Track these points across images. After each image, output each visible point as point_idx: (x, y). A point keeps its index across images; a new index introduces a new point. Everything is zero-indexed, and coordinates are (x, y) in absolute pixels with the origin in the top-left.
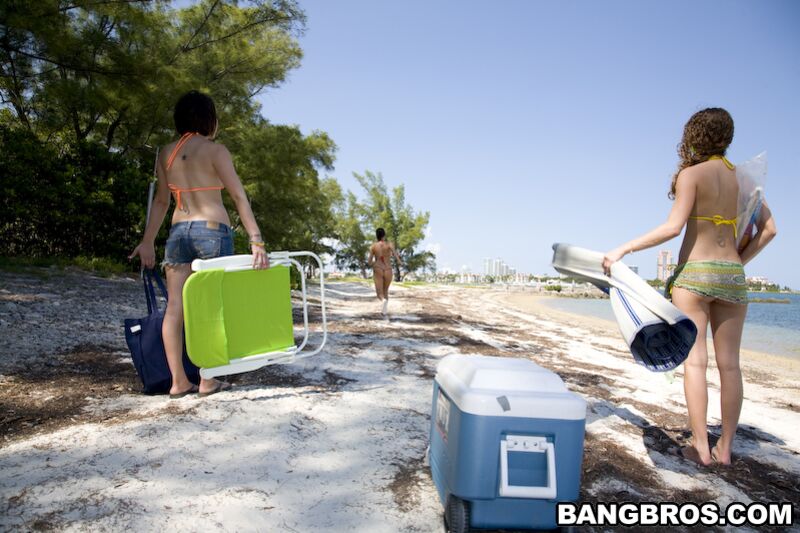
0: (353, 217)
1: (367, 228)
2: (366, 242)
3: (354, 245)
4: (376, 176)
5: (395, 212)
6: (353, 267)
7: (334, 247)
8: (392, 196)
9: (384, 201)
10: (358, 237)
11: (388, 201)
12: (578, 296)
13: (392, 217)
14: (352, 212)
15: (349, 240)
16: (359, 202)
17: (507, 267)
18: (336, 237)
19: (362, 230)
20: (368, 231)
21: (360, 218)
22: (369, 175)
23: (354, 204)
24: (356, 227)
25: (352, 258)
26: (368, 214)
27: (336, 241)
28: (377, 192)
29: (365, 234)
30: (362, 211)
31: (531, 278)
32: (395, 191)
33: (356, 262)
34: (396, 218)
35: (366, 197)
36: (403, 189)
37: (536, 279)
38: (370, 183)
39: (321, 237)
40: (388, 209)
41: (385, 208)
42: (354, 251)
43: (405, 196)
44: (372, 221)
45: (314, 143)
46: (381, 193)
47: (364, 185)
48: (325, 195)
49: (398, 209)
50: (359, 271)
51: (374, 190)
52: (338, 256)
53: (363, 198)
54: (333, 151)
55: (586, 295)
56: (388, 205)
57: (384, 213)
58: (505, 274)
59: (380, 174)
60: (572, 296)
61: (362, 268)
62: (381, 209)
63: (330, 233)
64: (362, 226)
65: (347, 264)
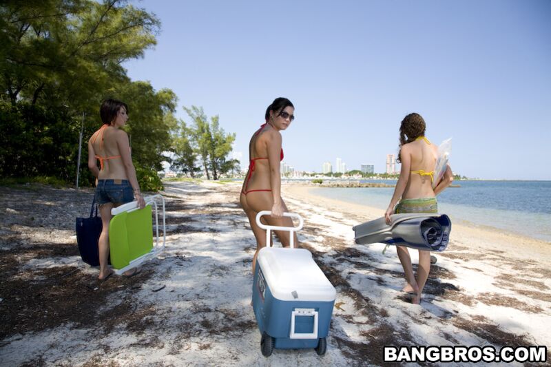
0: (184, 137)
1: (194, 144)
2: (193, 154)
3: (185, 155)
4: (199, 109)
5: (212, 133)
6: (185, 170)
7: (171, 158)
8: (210, 122)
9: (205, 126)
10: (188, 150)
11: (208, 126)
12: (333, 186)
13: (211, 136)
14: (183, 134)
15: (182, 153)
16: (188, 127)
17: (288, 167)
18: (173, 150)
19: (191, 146)
20: (195, 147)
21: (189, 138)
22: (194, 108)
23: (184, 128)
24: (187, 144)
25: (184, 165)
26: (194, 134)
27: (173, 153)
28: (200, 120)
29: (193, 149)
30: (190, 132)
31: (304, 174)
32: (213, 119)
33: (187, 167)
34: (213, 137)
35: (192, 123)
36: (217, 118)
37: (308, 174)
38: (195, 114)
39: (162, 150)
40: (208, 131)
41: (206, 131)
42: (185, 160)
43: (219, 122)
44: (197, 140)
45: (164, 96)
46: (202, 120)
47: (191, 115)
48: (167, 125)
49: (214, 131)
50: (189, 174)
51: (198, 118)
52: (174, 163)
53: (191, 124)
54: (176, 101)
55: (338, 186)
56: (208, 129)
57: (205, 134)
58: (286, 172)
59: (201, 108)
60: (329, 186)
61: (190, 171)
62: (204, 132)
63: (168, 148)
64: (190, 143)
65: (180, 168)
